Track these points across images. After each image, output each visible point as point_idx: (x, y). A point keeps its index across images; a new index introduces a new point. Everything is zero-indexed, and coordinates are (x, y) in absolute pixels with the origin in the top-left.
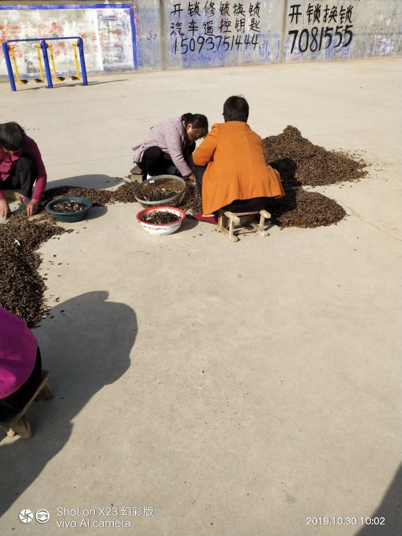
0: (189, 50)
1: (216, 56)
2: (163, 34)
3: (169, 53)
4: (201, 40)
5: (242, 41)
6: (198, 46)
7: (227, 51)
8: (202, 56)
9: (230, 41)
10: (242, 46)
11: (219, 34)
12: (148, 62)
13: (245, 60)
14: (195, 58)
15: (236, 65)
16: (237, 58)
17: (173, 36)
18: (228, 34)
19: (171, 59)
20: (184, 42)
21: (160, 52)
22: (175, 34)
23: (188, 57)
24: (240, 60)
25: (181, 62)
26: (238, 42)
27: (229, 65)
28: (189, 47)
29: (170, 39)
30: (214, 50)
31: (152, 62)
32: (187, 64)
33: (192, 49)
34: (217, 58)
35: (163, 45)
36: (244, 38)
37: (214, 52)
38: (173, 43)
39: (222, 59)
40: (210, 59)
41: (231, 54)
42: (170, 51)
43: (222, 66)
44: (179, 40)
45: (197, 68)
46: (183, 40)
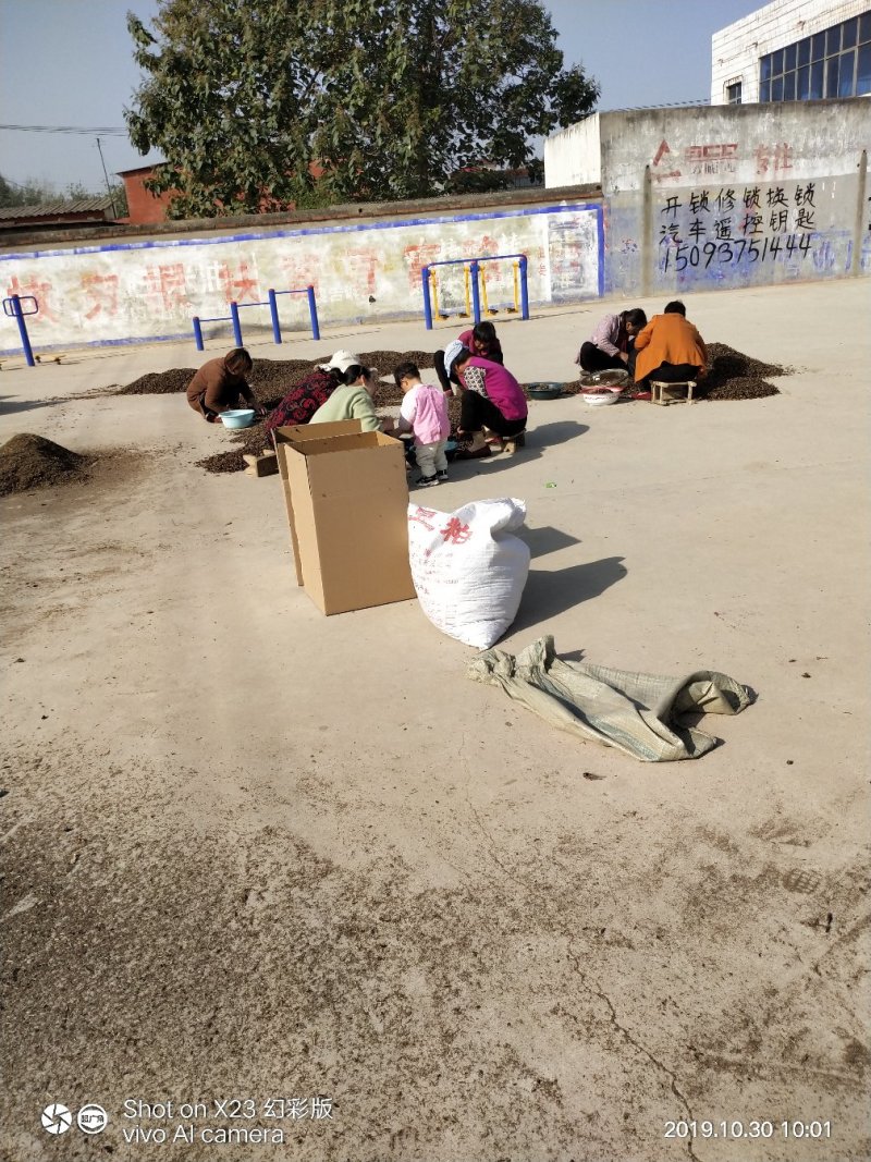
0: (689, 264)
1: (735, 272)
2: (647, 243)
3: (657, 272)
4: (710, 248)
5: (783, 245)
6: (704, 258)
7: (755, 263)
8: (711, 273)
9: (760, 246)
10: (783, 254)
11: (742, 237)
12: (620, 286)
13: (786, 275)
14: (698, 276)
15: (772, 284)
16: (772, 273)
17: (663, 245)
18: (757, 236)
19: (659, 279)
20: (681, 254)
21: (641, 270)
22: (667, 242)
23: (687, 275)
24: (778, 275)
25: (675, 283)
26: (774, 247)
27: (758, 285)
28: (688, 259)
29: (658, 250)
30: (731, 261)
31: (628, 285)
32: (684, 285)
33: (695, 262)
34: (738, 274)
35: (647, 260)
36: (786, 241)
37: (732, 265)
38: (663, 255)
39: (745, 275)
40: (724, 276)
41: (762, 268)
42: (657, 268)
43: (746, 286)
44: (673, 251)
45: (701, 290)
46: (679, 250)
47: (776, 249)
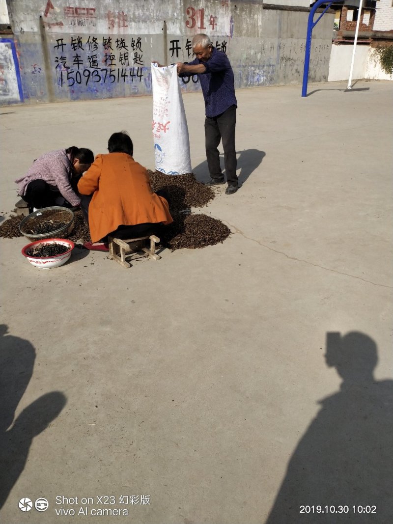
0: (76, 82)
1: (103, 88)
2: (47, 68)
3: (56, 86)
4: (87, 73)
5: (128, 73)
6: (84, 79)
7: (114, 84)
8: (90, 88)
9: (115, 73)
10: (128, 79)
11: (105, 67)
12: (34, 95)
13: (132, 92)
14: (82, 90)
15: (124, 96)
16: (124, 90)
17: (58, 69)
18: (113, 67)
19: (58, 91)
20: (70, 75)
21: (46, 85)
22: (61, 68)
23: (76, 89)
24: (127, 91)
25: (69, 95)
26: (123, 74)
27: (117, 97)
28: (75, 80)
29: (55, 73)
30: (100, 82)
31: (39, 94)
32: (75, 95)
33: (79, 81)
34: (105, 90)
35: (49, 78)
36: (129, 71)
37: (101, 84)
38: (59, 76)
39: (109, 91)
40: (97, 91)
41: (118, 86)
42: (56, 84)
43: (111, 97)
44: (65, 73)
45: (85, 99)
46: (68, 73)
47: (125, 76)
